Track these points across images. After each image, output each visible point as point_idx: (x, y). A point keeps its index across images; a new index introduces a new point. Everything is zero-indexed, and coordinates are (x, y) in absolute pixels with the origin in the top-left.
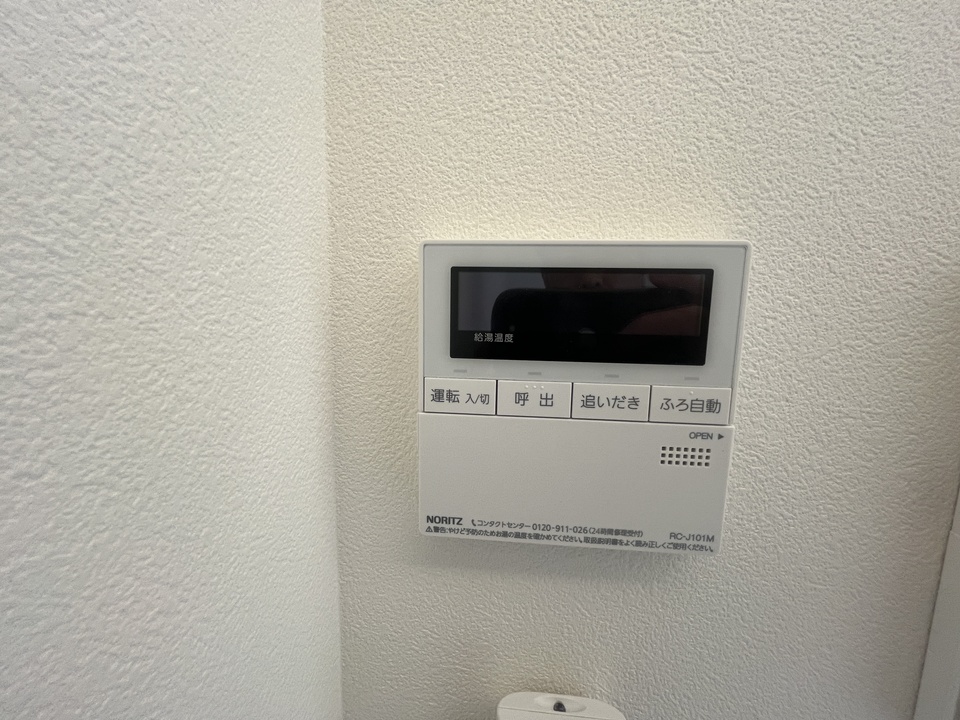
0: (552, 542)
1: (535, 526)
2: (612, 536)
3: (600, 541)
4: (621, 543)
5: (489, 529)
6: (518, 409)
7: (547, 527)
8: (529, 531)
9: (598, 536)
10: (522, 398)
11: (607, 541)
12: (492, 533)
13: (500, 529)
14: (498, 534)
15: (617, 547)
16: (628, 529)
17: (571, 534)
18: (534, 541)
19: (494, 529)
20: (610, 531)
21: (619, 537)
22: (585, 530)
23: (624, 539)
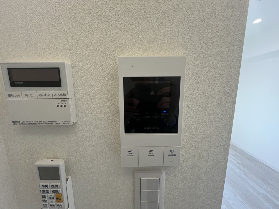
0: (39, 125)
1: (35, 122)
2: (51, 122)
3: (49, 124)
4: (53, 124)
5: (26, 123)
6: (26, 97)
7: (37, 122)
8: (34, 123)
9: (48, 123)
10: (27, 95)
11: (50, 124)
12: (27, 124)
13: (28, 123)
14: (28, 124)
15: (52, 125)
16: (54, 121)
17: (42, 123)
18: (35, 125)
19: (27, 123)
20: (50, 122)
21: (52, 123)
22: (45, 122)
23: (53, 123)
